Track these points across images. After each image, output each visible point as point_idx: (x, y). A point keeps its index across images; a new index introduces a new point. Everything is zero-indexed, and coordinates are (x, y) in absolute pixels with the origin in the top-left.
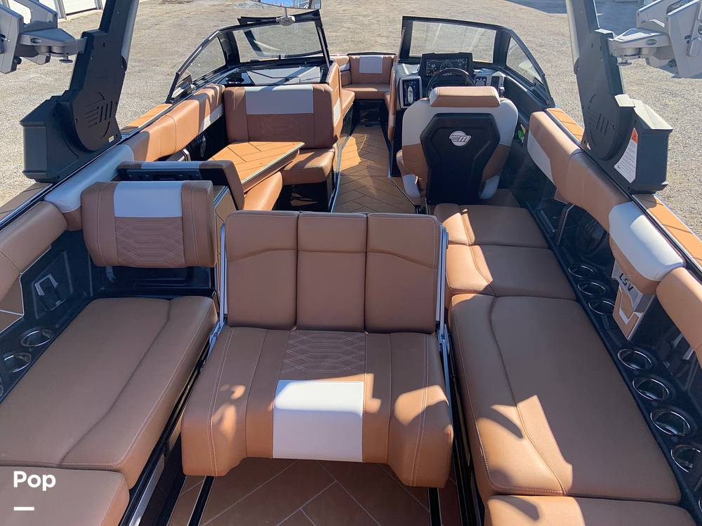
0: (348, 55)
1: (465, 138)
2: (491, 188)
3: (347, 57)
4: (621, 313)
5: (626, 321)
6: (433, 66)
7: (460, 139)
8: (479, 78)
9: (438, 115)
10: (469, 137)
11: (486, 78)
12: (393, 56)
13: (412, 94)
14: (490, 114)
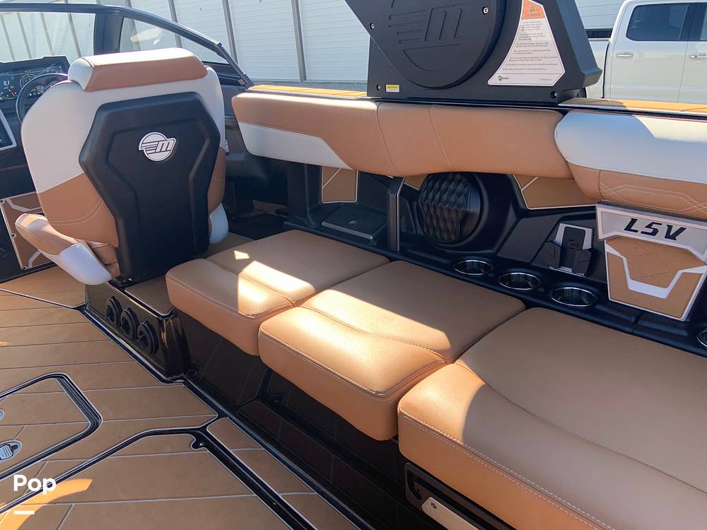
1: (166, 143)
2: (219, 222)
4: (634, 286)
5: (661, 293)
7: (157, 146)
9: (104, 107)
10: (172, 142)
14: (195, 93)
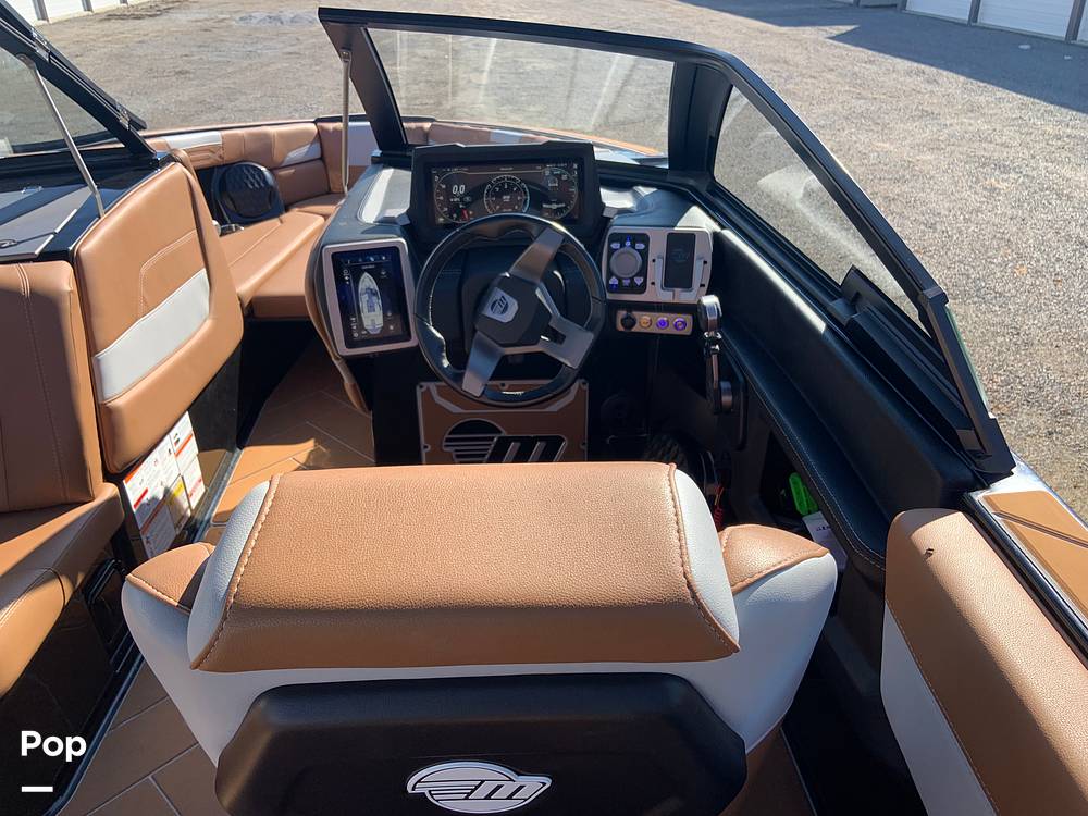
0: (317, 121)
1: (510, 785)
3: (312, 127)
6: (459, 190)
7: (479, 787)
8: (621, 238)
10: (534, 786)
11: (644, 238)
12: (427, 125)
13: (377, 303)
